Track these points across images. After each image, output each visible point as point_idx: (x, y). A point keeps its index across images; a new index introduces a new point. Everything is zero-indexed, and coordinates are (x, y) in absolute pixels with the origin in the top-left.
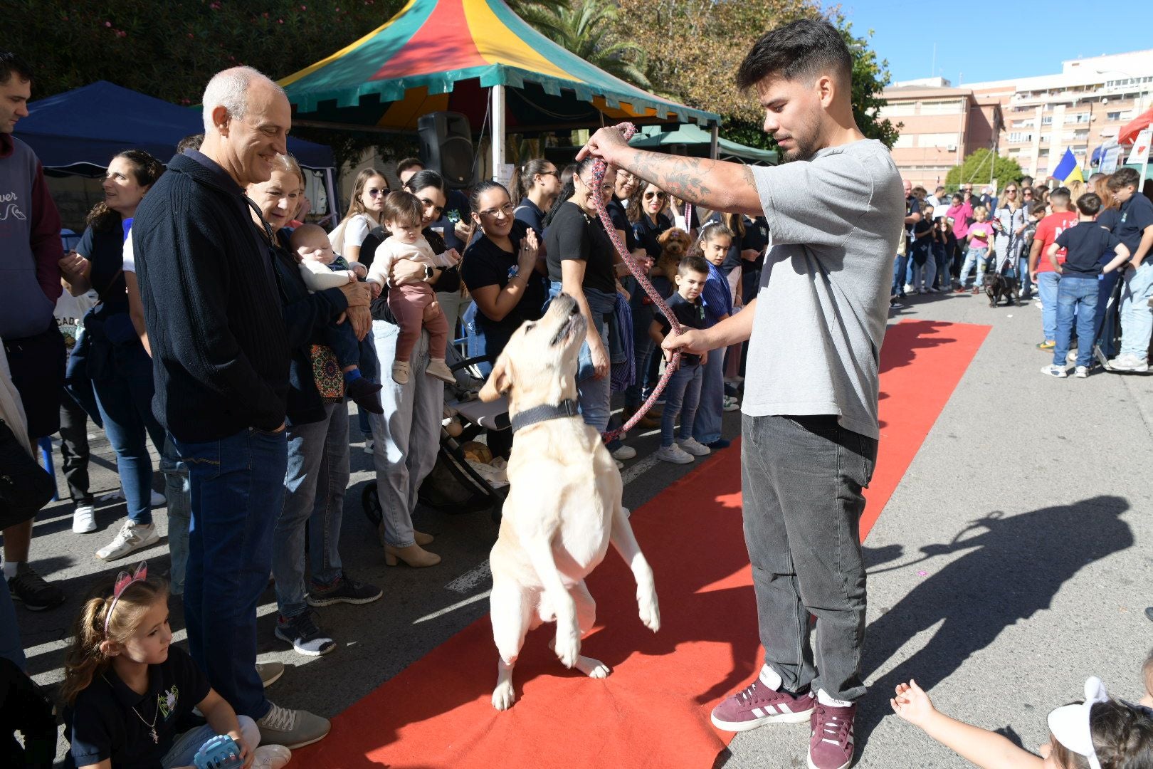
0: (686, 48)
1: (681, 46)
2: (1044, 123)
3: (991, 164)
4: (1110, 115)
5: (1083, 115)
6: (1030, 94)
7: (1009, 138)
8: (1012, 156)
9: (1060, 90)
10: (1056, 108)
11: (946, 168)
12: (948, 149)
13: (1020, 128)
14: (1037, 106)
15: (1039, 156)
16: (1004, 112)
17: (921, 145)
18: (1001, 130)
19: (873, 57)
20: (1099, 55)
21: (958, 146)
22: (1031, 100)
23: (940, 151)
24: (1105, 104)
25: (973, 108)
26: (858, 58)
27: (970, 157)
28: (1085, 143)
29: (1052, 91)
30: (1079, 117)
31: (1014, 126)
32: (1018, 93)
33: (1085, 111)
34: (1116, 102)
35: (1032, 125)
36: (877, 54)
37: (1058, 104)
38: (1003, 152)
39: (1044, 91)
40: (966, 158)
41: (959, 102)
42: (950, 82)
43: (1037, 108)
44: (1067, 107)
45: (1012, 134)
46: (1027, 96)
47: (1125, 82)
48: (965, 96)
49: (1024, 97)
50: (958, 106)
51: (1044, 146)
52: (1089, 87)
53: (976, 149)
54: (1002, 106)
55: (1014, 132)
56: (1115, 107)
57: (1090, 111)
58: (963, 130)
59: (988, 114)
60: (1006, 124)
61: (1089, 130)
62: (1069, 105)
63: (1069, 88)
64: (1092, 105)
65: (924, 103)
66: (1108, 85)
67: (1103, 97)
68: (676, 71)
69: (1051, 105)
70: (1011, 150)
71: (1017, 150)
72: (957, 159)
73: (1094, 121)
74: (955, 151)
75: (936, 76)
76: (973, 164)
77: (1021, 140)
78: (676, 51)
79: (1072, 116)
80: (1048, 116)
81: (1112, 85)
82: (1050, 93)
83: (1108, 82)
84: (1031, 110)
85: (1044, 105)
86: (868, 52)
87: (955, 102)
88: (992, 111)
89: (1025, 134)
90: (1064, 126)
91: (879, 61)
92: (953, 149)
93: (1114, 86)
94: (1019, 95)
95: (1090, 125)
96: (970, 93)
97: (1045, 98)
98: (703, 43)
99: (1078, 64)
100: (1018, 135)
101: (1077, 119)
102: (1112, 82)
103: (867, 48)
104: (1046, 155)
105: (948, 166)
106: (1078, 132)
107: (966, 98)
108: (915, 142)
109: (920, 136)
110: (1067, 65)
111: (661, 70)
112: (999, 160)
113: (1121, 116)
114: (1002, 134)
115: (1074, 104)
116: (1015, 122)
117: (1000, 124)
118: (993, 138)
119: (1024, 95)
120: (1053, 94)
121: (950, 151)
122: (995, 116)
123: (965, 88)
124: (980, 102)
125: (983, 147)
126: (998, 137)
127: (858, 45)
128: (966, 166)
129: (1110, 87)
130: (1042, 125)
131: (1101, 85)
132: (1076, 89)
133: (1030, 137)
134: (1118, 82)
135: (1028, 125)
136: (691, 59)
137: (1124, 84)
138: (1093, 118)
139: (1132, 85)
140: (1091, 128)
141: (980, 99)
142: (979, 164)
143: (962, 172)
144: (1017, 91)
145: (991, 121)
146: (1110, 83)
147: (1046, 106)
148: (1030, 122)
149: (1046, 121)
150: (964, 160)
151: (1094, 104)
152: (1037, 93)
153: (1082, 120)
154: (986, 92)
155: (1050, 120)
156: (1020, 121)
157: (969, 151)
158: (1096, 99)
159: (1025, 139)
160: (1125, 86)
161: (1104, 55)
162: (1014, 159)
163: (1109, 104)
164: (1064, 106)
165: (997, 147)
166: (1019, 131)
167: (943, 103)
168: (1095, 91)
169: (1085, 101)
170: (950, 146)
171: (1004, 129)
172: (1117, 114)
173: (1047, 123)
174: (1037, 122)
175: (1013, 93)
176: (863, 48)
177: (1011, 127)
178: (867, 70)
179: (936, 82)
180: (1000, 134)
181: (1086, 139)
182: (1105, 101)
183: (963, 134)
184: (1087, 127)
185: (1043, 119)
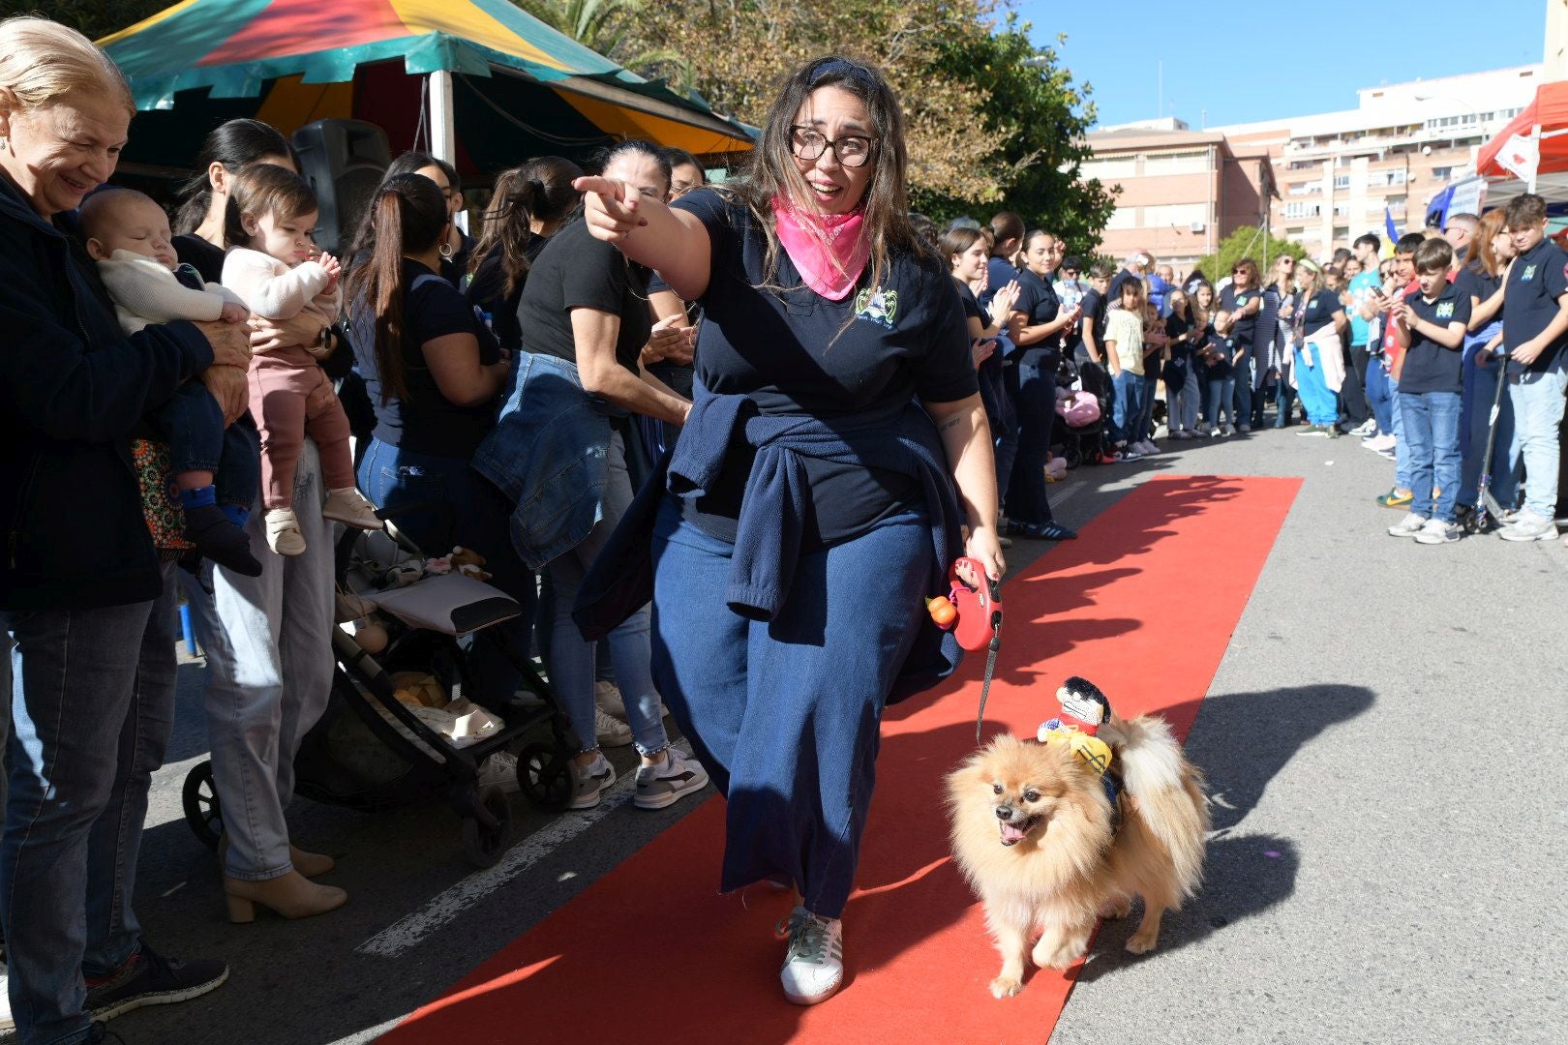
0: (760, 59)
1: (752, 57)
2: (1337, 187)
3: (1262, 251)
4: (1437, 171)
5: (1395, 173)
6: (1312, 142)
7: (1285, 210)
8: (1291, 239)
9: (1358, 135)
10: (1353, 161)
11: (1191, 261)
12: (1192, 230)
13: (1302, 196)
14: (1325, 160)
15: (1334, 239)
16: (1275, 170)
17: (1149, 223)
18: (1273, 197)
19: (1067, 79)
20: (1412, 79)
21: (1208, 224)
22: (1314, 151)
23: (1179, 233)
24: (1428, 155)
25: (1227, 163)
26: (1043, 81)
27: (1227, 241)
28: (1403, 217)
29: (1345, 137)
30: (1390, 177)
31: (1292, 192)
32: (1293, 140)
33: (1398, 165)
34: (1443, 152)
35: (1319, 190)
36: (1073, 74)
37: (1356, 157)
38: (1277, 231)
39: (1334, 137)
40: (1221, 242)
41: (1204, 153)
42: (1186, 125)
43: (1324, 163)
44: (1371, 160)
45: (1289, 205)
46: (1308, 144)
47: (1454, 120)
48: (1213, 143)
49: (1303, 146)
50: (1204, 158)
51: (1339, 224)
52: (1401, 129)
53: (1236, 229)
54: (1273, 162)
55: (1292, 201)
56: (1443, 159)
57: (1405, 166)
58: (1215, 199)
59: (1251, 171)
60: (1280, 187)
61: (1406, 196)
62: (1373, 157)
63: (1372, 132)
64: (1407, 157)
65: (1150, 157)
66: (1429, 126)
67: (1424, 144)
68: (745, 102)
69: (1346, 159)
70: (1290, 231)
71: (1300, 230)
72: (1208, 245)
73: (1413, 181)
74: (1203, 232)
75: (1165, 116)
76: (1234, 252)
77: (1304, 213)
78: (743, 65)
79: (1378, 174)
80: (1341, 175)
81: (1435, 125)
82: (1342, 139)
83: (1429, 121)
84: (1316, 167)
85: (1335, 159)
86: (1059, 71)
87: (1198, 154)
88: (1258, 167)
89: (1310, 205)
90: (1368, 191)
91: (1076, 85)
92: (1200, 229)
93: (1439, 127)
94: (1296, 144)
95: (1407, 188)
96: (1221, 139)
97: (1336, 147)
98: (789, 51)
99: (1381, 94)
100: (1298, 205)
101: (1387, 180)
102: (1435, 120)
103: (1056, 63)
104: (1344, 236)
105: (1193, 257)
106: (1390, 199)
107: (1215, 147)
108: (1140, 219)
109: (1147, 209)
110: (1365, 95)
111: (721, 98)
112: (1273, 245)
113: (1453, 173)
114: (1274, 204)
115: (1381, 155)
116: (1292, 185)
117: (1270, 188)
118: (1261, 209)
119: (1303, 142)
120: (1347, 141)
121: (1195, 233)
122: (1262, 177)
123: (1214, 133)
124: (1237, 153)
125: (1246, 225)
126: (1269, 209)
127: (1042, 58)
128: (1223, 255)
129: (1432, 128)
130: (1335, 190)
131: (1419, 126)
132: (1383, 132)
133: (1318, 208)
134: (1444, 121)
135: (1313, 190)
136: (769, 78)
137: (1452, 123)
138: (1411, 176)
139: (1465, 125)
140: (1410, 193)
141: (1237, 150)
142: (1242, 252)
143: (1217, 266)
144: (1293, 136)
145: (1256, 184)
146: (1432, 122)
147: (1339, 160)
148: (1316, 185)
149: (1341, 184)
150: (1220, 246)
151: (1412, 156)
152: (1323, 139)
153: (1394, 180)
154: (1246, 139)
155: (1346, 181)
156: (1301, 184)
157: (1225, 232)
158: (1413, 148)
159: (1310, 213)
160: (1454, 126)
161: (1419, 79)
162: (1295, 242)
163: (1434, 155)
164: (1366, 159)
165: (1268, 223)
166: (1298, 201)
167: (1180, 155)
168: (1411, 135)
169: (1398, 150)
170: (1195, 225)
171: (1277, 196)
172: (1447, 171)
173: (1342, 186)
174: (1327, 184)
175: (1288, 140)
176: (1050, 63)
177: (1287, 194)
178: (1058, 99)
179: (1167, 124)
180: (1272, 206)
181: (1403, 210)
182: (1427, 150)
183: (1213, 205)
184: (1404, 192)
185: (1335, 180)
